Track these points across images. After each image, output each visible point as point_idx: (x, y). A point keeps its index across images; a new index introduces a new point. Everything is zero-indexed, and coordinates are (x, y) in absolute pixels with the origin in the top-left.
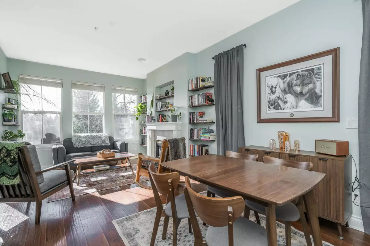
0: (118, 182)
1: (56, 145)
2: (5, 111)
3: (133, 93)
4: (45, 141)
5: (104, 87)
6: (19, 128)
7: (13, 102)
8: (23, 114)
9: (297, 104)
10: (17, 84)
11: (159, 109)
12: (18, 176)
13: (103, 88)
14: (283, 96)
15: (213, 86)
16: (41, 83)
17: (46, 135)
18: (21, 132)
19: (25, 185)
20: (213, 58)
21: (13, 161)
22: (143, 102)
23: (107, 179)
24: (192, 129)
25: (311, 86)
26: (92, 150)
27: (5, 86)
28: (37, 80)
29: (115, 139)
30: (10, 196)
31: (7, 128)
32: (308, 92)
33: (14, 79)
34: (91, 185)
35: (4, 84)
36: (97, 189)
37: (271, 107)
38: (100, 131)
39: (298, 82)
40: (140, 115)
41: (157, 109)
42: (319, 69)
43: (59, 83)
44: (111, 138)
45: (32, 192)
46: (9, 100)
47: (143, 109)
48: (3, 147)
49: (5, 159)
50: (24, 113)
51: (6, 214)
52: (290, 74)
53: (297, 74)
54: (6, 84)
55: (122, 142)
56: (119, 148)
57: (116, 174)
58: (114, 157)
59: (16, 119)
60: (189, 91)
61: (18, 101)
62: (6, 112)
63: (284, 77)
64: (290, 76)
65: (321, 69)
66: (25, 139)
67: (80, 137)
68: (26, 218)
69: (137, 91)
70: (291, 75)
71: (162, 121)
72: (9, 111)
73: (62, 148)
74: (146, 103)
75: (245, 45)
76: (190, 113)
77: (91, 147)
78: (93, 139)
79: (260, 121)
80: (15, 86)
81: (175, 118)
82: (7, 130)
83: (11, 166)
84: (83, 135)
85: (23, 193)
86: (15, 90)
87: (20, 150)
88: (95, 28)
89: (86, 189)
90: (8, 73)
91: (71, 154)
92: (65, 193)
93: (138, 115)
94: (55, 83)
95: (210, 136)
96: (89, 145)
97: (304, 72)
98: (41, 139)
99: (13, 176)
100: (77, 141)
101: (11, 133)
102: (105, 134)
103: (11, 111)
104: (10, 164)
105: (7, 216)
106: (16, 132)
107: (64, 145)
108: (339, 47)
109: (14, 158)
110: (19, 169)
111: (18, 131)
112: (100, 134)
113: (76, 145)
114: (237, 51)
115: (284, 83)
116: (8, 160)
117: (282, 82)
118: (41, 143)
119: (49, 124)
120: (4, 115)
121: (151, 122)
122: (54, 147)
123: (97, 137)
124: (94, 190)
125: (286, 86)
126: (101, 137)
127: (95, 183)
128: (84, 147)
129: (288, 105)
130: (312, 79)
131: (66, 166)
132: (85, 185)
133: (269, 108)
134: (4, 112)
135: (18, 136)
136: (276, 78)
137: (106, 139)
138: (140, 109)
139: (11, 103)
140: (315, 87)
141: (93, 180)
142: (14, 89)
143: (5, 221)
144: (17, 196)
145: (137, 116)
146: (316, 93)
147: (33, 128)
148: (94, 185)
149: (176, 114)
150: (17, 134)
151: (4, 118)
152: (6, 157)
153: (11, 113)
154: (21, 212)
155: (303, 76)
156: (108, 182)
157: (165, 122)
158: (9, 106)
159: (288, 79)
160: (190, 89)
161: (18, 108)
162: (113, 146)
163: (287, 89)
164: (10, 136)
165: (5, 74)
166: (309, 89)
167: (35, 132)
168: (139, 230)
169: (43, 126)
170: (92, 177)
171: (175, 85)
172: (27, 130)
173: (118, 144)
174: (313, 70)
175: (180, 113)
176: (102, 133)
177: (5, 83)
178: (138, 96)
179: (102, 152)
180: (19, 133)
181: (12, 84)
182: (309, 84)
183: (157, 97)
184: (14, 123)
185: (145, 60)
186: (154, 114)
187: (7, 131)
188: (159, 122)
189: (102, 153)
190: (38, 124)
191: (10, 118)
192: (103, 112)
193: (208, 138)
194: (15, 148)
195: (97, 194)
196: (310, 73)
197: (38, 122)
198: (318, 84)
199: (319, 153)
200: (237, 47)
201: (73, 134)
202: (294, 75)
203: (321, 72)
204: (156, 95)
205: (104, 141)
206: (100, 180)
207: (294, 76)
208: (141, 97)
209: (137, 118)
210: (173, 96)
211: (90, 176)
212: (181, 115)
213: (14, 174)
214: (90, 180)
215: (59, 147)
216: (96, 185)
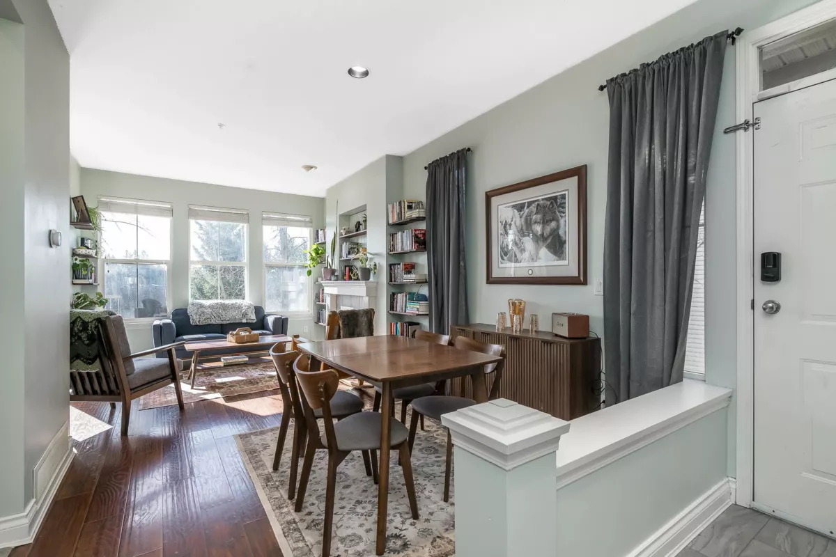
0: (260, 385)
1: (161, 320)
2: (76, 259)
3: (303, 224)
4: (141, 314)
5: (248, 214)
6: (99, 290)
7: (89, 243)
8: (105, 265)
9: (537, 253)
10: (95, 213)
11: (344, 257)
12: (98, 360)
13: (245, 218)
14: (520, 240)
15: (424, 218)
16: (136, 210)
17: (144, 302)
18: (101, 296)
19: (107, 377)
20: (426, 168)
21: (91, 338)
22: (320, 242)
23: (243, 381)
24: (394, 294)
25: (553, 224)
26: (222, 329)
27: (77, 218)
28: (129, 205)
29: (267, 310)
30: (86, 392)
31: (78, 289)
32: (550, 235)
33: (90, 205)
34: (213, 388)
35: (76, 213)
36: (223, 394)
37: (505, 258)
38: (240, 295)
39: (539, 217)
40: (314, 266)
41: (341, 257)
42: (563, 197)
43: (165, 209)
44: (258, 310)
45: (118, 388)
46: (83, 240)
47: (319, 255)
48: (78, 318)
49: (80, 334)
50: (107, 264)
51: (78, 423)
52: (528, 202)
53: (537, 203)
54: (78, 214)
55: (276, 316)
56: (271, 328)
57: (261, 373)
58: (257, 341)
59: (93, 274)
60: (388, 224)
61: (97, 242)
62: (78, 262)
63: (520, 208)
64: (528, 207)
65: (565, 199)
66: (109, 308)
67: (202, 306)
68: (108, 427)
69: (311, 222)
70: (530, 204)
71: (350, 278)
72: (82, 261)
73: (170, 324)
74: (324, 243)
75: (469, 150)
76: (391, 265)
77: (222, 325)
78: (224, 310)
79: (491, 280)
80: (92, 217)
81: (366, 273)
82: (78, 293)
83: (88, 345)
84: (207, 303)
85: (105, 387)
86: (94, 224)
87: (101, 322)
88: (220, 125)
89: (204, 394)
90: (82, 196)
91: (185, 337)
92: (169, 399)
93: (312, 266)
94: (159, 208)
95: (418, 307)
96: (219, 322)
97: (545, 201)
98: (135, 309)
99: (90, 360)
100: (196, 314)
101: (85, 298)
102: (248, 301)
103: (86, 260)
104: (87, 342)
105: (81, 425)
106: (93, 297)
107: (173, 320)
108: (586, 166)
109: (93, 333)
110: (99, 351)
111: (97, 294)
112: (239, 301)
113: (195, 319)
114: (458, 159)
115: (521, 217)
116: (84, 336)
117: (518, 216)
118: (136, 317)
119: (148, 283)
120: (75, 268)
121: (330, 280)
122: (157, 322)
123: (233, 307)
124: (218, 395)
125: (523, 223)
126: (240, 307)
127: (222, 385)
128: (209, 325)
129: (526, 255)
130: (555, 213)
131: (169, 352)
132: (204, 388)
133: (502, 259)
134: (75, 262)
135: (96, 304)
136: (510, 208)
137: (250, 311)
138: (314, 255)
139: (86, 247)
140: (558, 227)
141: (219, 380)
142: (91, 222)
143: (78, 429)
144: (95, 393)
145: (309, 269)
146: (559, 236)
147: (122, 291)
148: (219, 388)
149: (368, 267)
150: (95, 300)
151: (74, 272)
152: (81, 331)
153: (85, 264)
154: (101, 420)
155: (544, 207)
156: (245, 384)
157: (355, 280)
158: (83, 251)
159: (526, 211)
160: (391, 221)
161: (96, 254)
162: (261, 324)
163: (524, 228)
164: (83, 303)
165: (77, 197)
166: (551, 230)
167: (125, 296)
168: (269, 446)
169: (140, 285)
170: (219, 376)
171: (368, 213)
172: (110, 293)
173: (270, 320)
174: (555, 198)
175: (375, 265)
176: (244, 298)
177: (78, 212)
178: (312, 229)
179: (235, 332)
180: (98, 298)
181: (88, 213)
182: (551, 221)
183: (341, 234)
184: (91, 281)
185: (316, 168)
186: (336, 266)
187: (79, 295)
188: (345, 280)
189: (236, 334)
190: (131, 283)
191: (84, 273)
192: (245, 261)
193: (416, 310)
194: (94, 319)
195: (222, 401)
196: (552, 203)
197: (130, 279)
198: (562, 221)
199: (556, 335)
200: (458, 152)
201: (191, 300)
202: (533, 205)
203: (565, 203)
204: (340, 230)
205: (244, 315)
206: (230, 382)
207: (533, 208)
208: (318, 231)
209: (309, 273)
210: (365, 233)
211: (215, 375)
212: (375, 268)
213: (91, 357)
214: (215, 381)
215: (164, 324)
216: (222, 388)
